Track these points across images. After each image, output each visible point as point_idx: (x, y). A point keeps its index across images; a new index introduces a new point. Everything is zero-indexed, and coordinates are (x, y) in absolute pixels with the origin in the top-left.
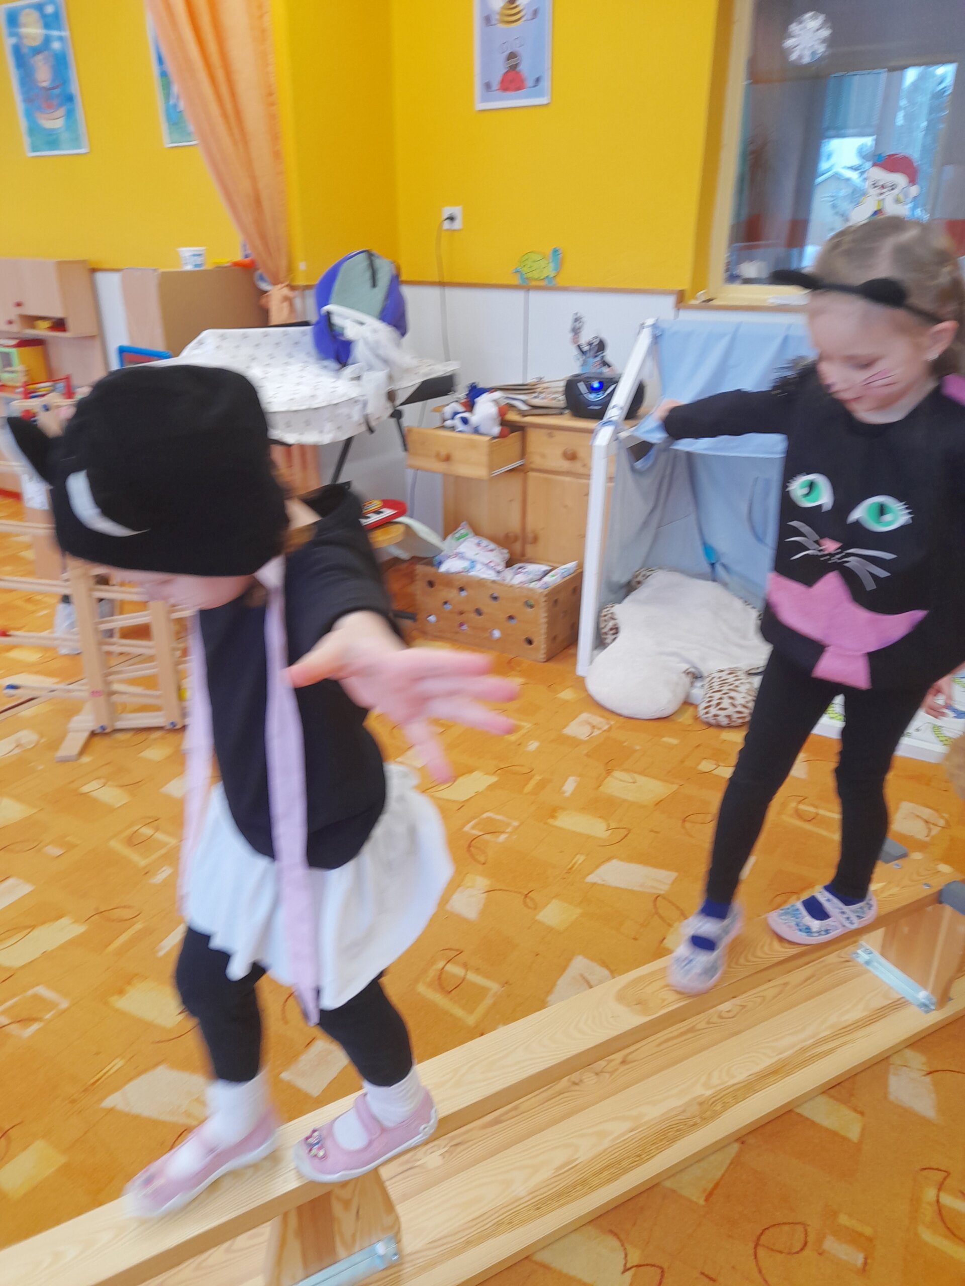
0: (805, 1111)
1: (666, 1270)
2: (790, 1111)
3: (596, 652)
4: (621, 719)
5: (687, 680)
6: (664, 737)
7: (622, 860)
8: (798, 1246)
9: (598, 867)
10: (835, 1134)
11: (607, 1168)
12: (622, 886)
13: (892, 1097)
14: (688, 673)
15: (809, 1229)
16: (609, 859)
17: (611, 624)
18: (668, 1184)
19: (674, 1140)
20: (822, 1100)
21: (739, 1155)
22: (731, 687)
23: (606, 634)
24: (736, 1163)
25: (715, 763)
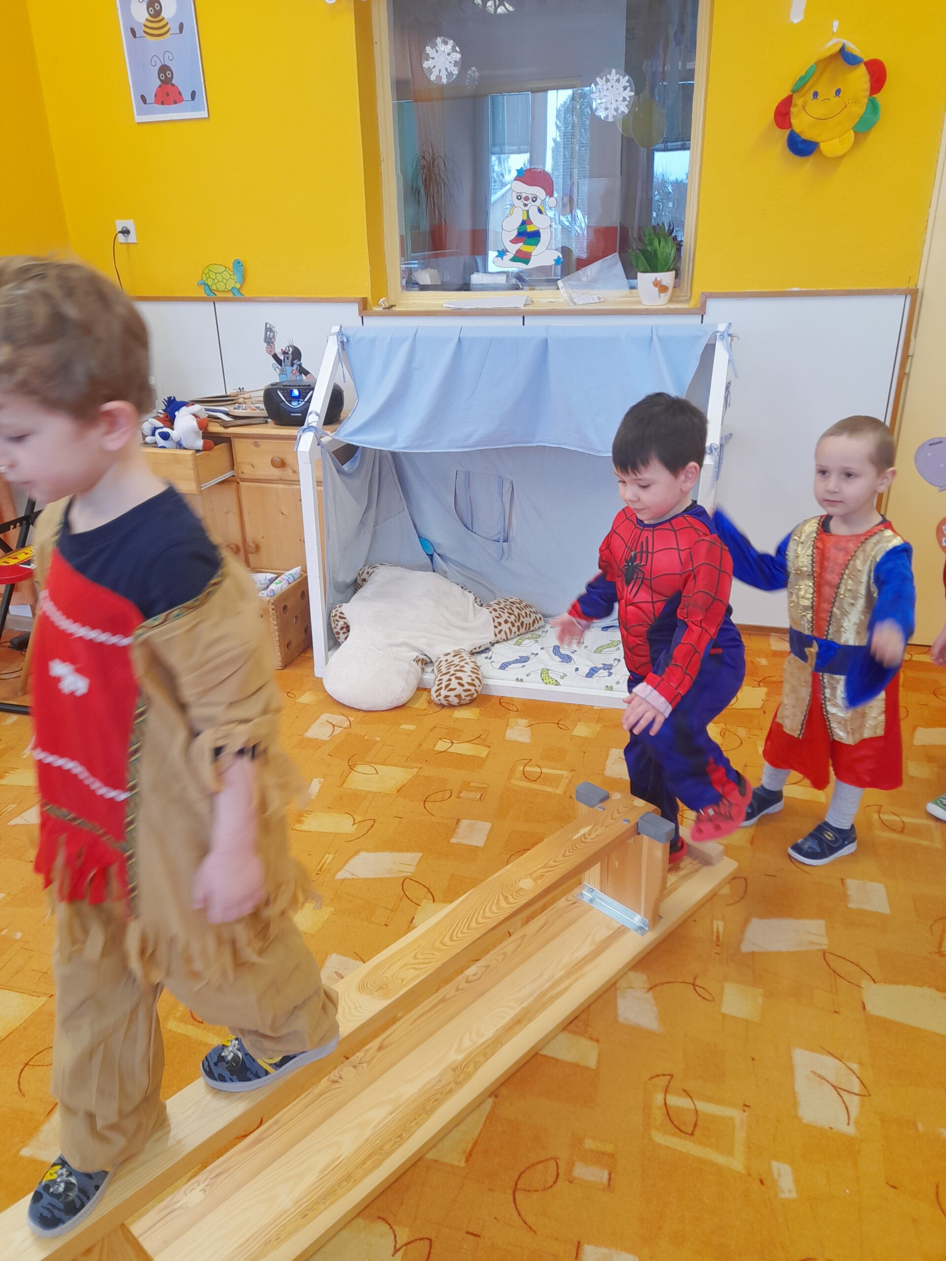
0: (549, 1051)
1: (434, 1239)
2: (536, 1054)
3: (330, 652)
4: (361, 714)
5: (418, 667)
6: (401, 725)
7: (368, 850)
8: (551, 1181)
9: (347, 862)
10: (576, 1065)
11: (370, 1156)
12: (371, 876)
13: (621, 1019)
14: (417, 660)
15: (560, 1163)
16: (357, 853)
17: (341, 623)
18: (430, 1156)
19: (432, 1111)
20: (564, 1037)
21: (493, 1109)
23: (338, 633)
24: (491, 1117)
25: (450, 741)
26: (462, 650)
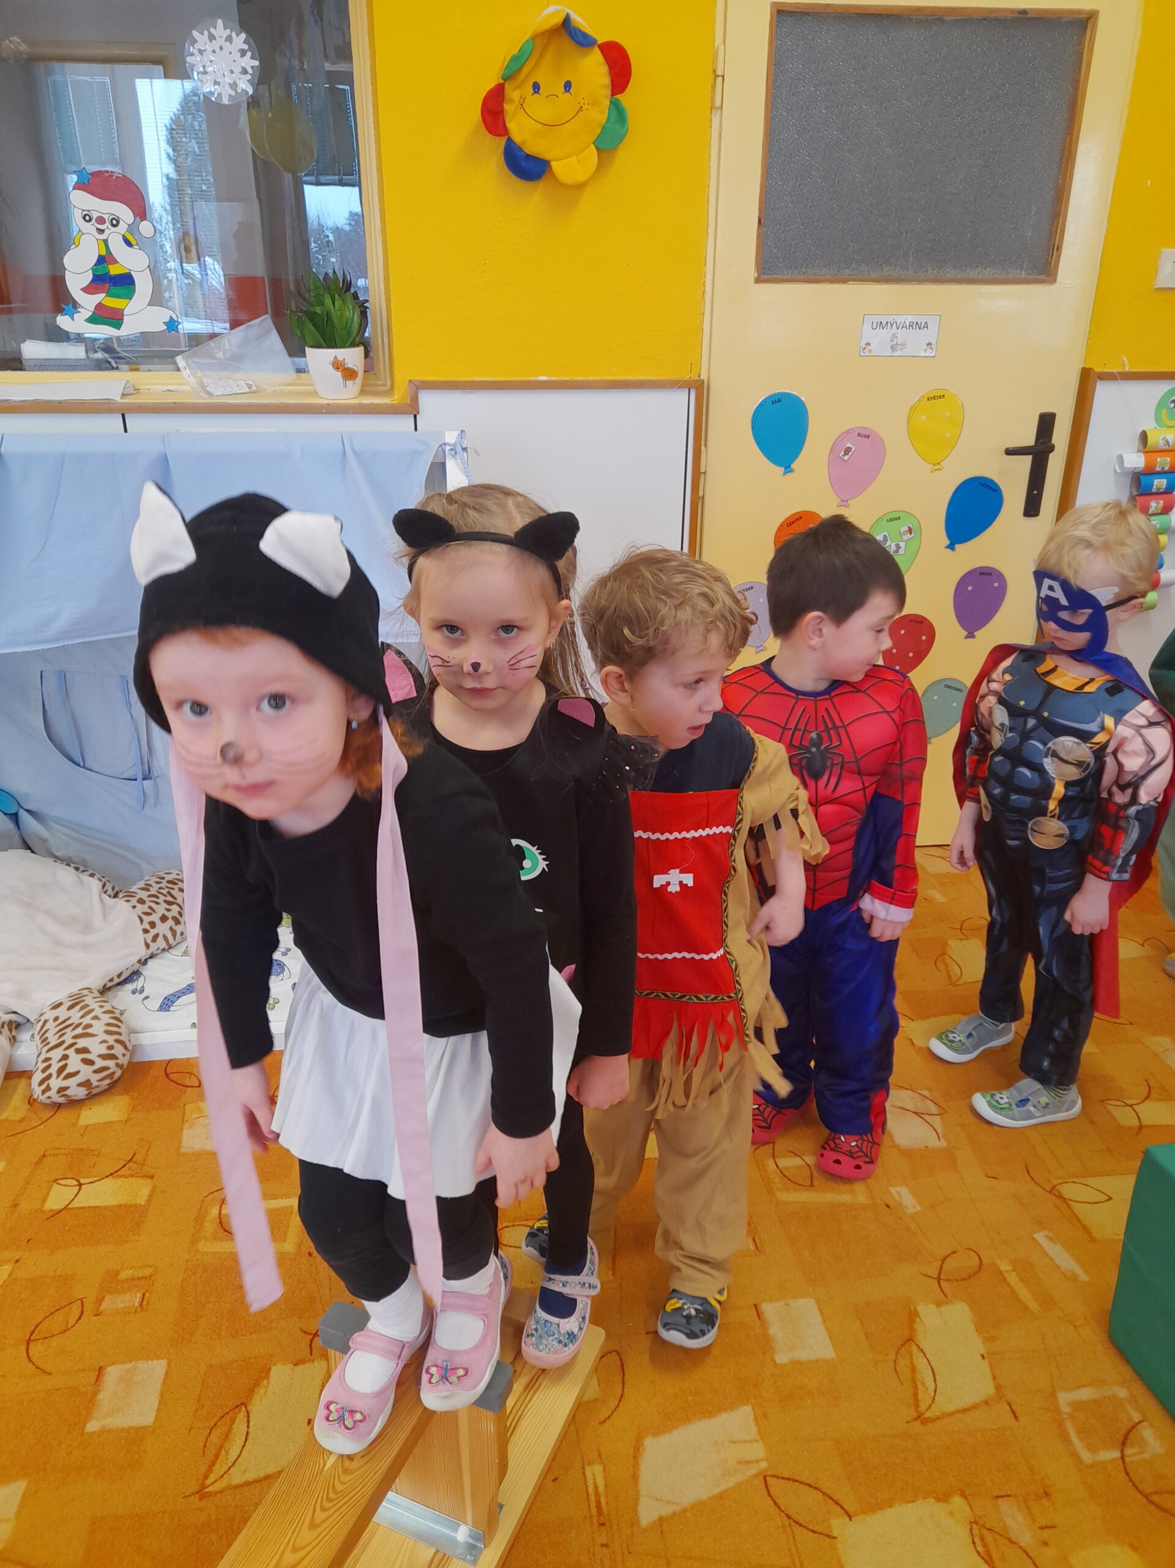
22: (79, 1031)
25: (74, 1182)
26: (85, 992)
